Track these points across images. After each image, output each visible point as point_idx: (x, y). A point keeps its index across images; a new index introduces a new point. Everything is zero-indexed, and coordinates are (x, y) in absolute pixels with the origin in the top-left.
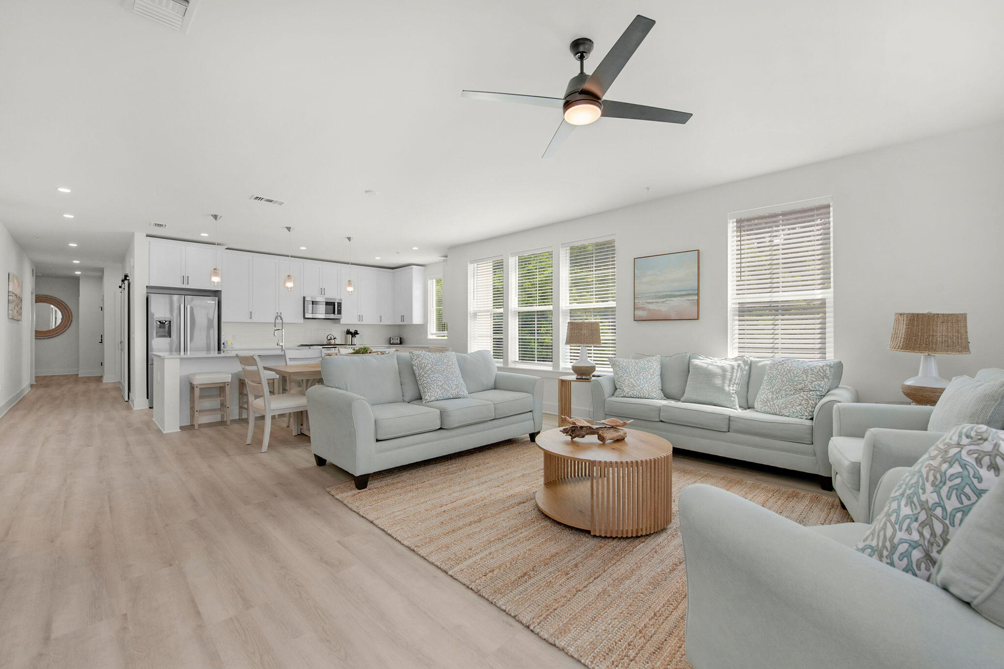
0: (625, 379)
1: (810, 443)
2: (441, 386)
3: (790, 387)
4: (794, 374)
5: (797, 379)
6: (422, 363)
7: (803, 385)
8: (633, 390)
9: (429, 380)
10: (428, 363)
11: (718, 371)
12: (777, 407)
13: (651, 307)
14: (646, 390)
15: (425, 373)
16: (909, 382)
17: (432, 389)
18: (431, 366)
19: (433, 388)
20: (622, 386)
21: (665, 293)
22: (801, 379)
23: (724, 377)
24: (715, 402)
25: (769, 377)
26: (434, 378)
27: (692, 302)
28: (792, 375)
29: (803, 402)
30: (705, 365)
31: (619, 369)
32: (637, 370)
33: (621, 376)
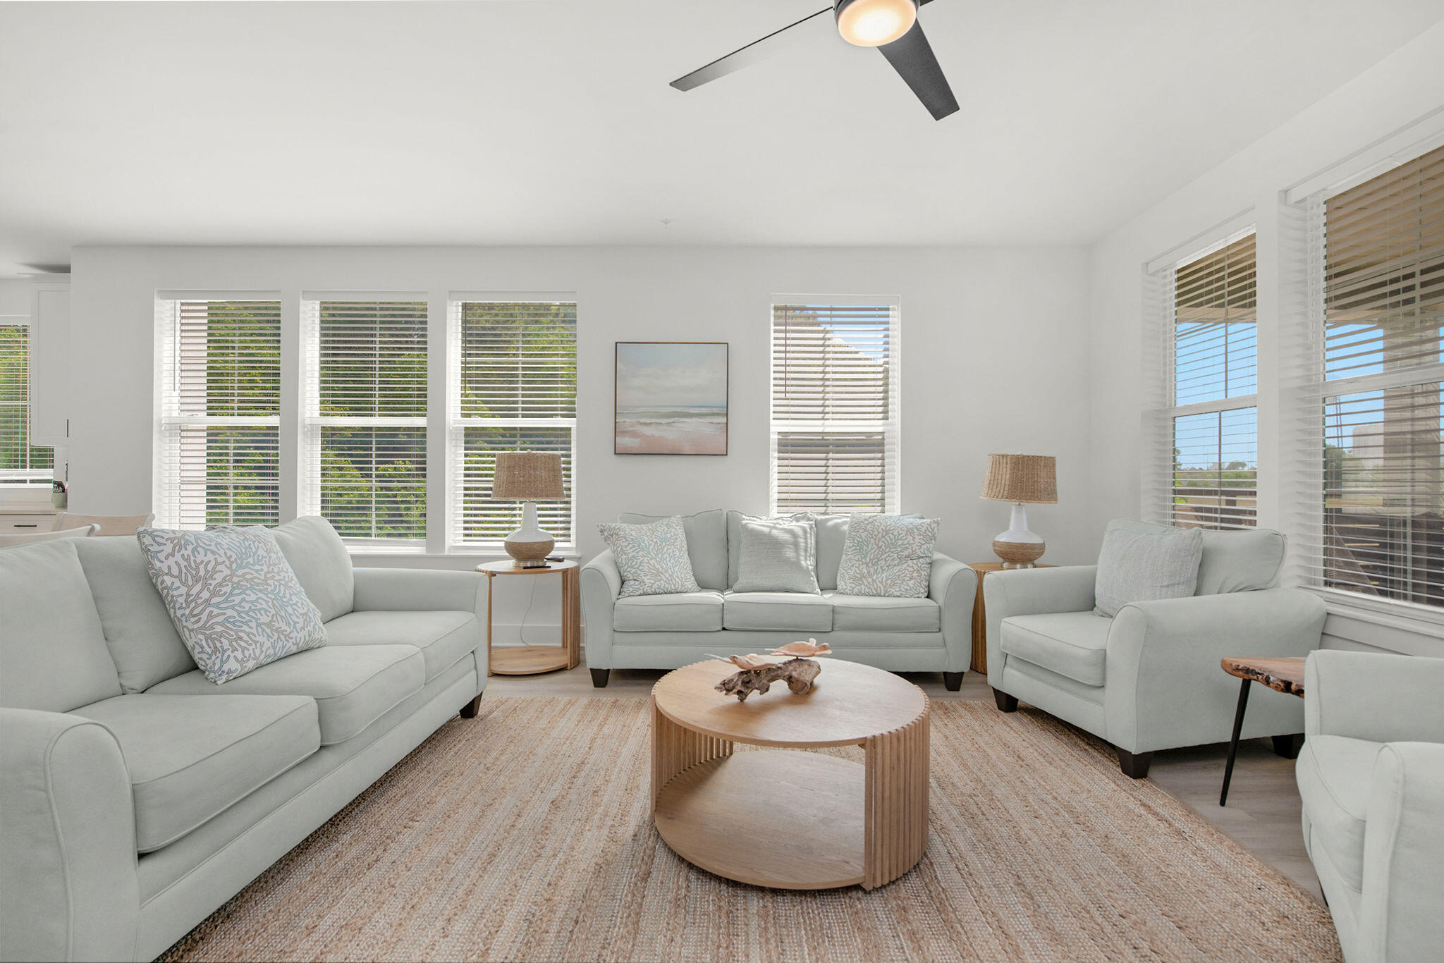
0: (642, 562)
1: (938, 630)
2: (269, 625)
3: (891, 555)
4: (895, 536)
5: (900, 542)
6: (197, 565)
7: (910, 550)
8: (659, 580)
9: (230, 613)
10: (217, 564)
11: (787, 537)
12: (879, 585)
13: (649, 431)
14: (678, 577)
15: (214, 594)
16: (1003, 538)
17: (245, 638)
18: (228, 572)
19: (248, 634)
20: (639, 575)
21: (671, 410)
22: (906, 542)
23: (796, 544)
24: (789, 587)
25: (856, 542)
26: (247, 606)
27: (719, 426)
28: (892, 537)
29: (915, 574)
30: (766, 530)
31: (626, 544)
32: (657, 542)
33: (634, 556)
